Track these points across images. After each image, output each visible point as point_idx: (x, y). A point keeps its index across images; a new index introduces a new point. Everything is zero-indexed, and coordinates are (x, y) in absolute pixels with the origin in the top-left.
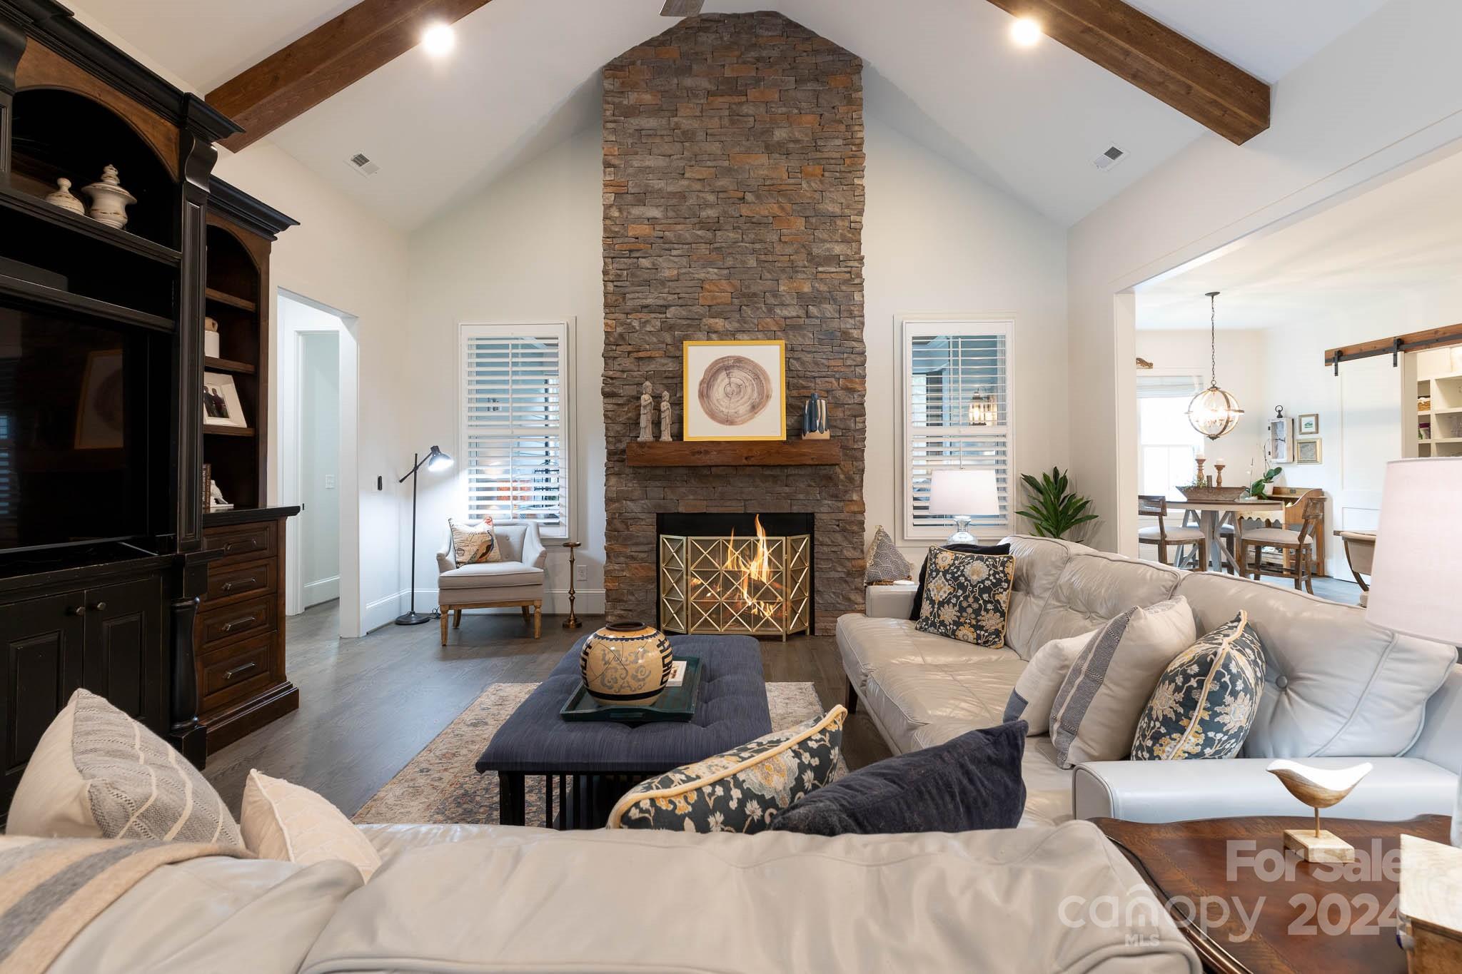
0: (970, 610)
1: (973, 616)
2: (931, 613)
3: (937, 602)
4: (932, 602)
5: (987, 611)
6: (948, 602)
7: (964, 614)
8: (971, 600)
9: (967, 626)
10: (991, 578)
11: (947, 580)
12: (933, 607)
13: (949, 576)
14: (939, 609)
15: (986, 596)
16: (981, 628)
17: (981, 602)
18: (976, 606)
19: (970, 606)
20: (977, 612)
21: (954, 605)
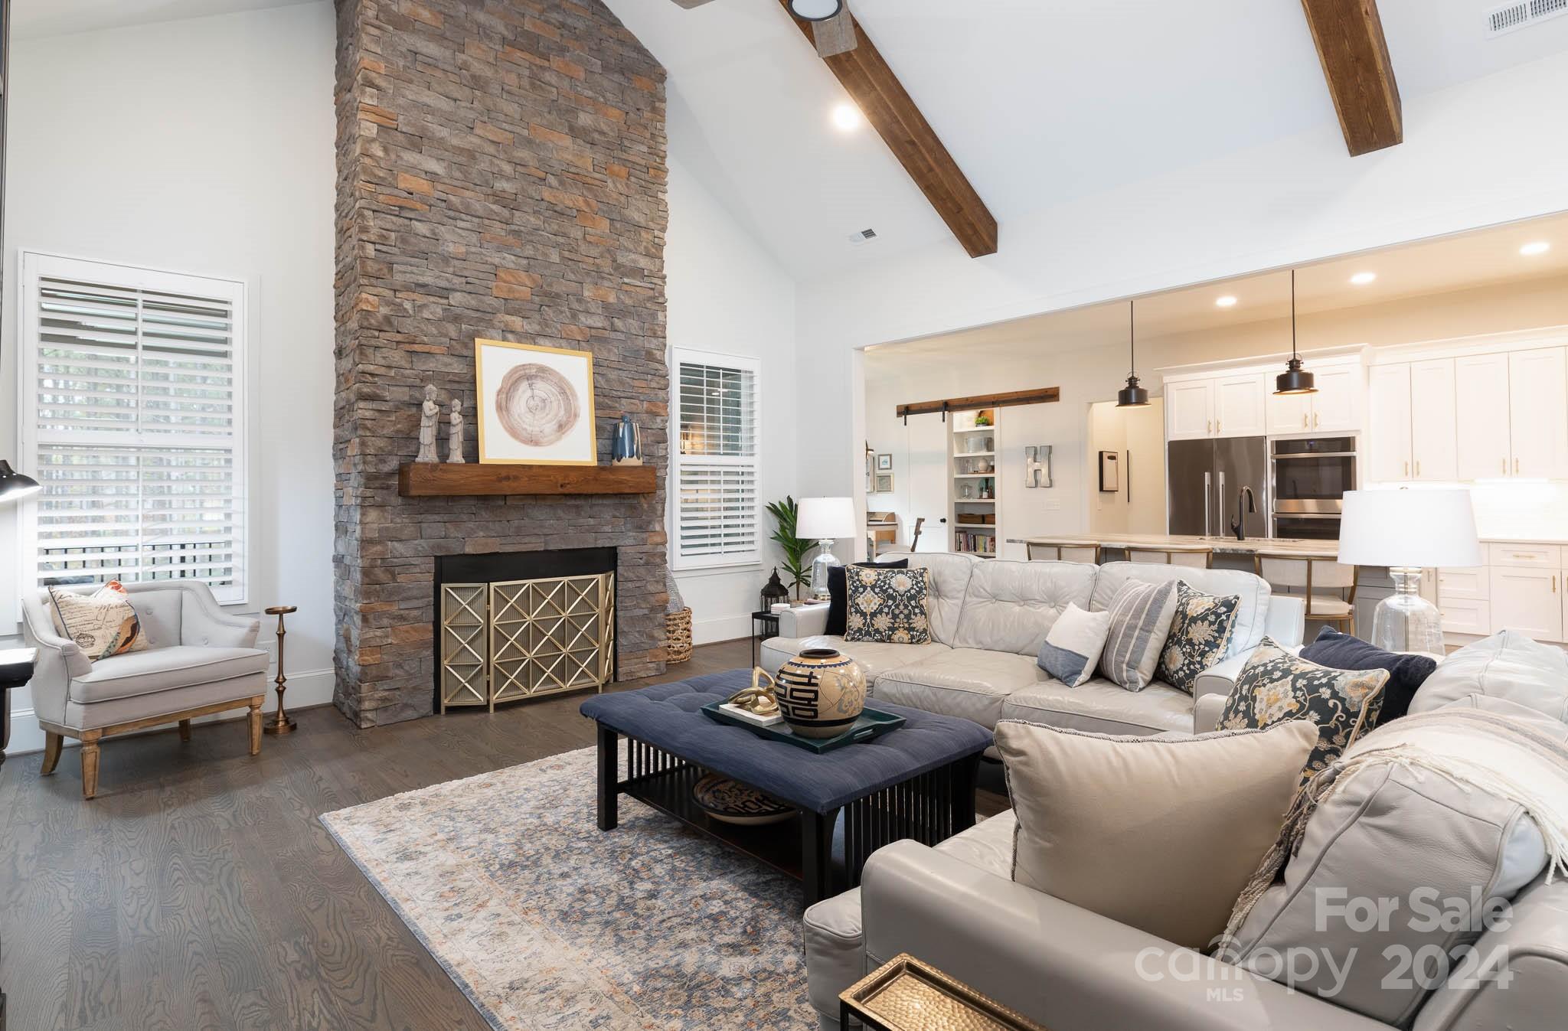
0: (902, 616)
1: (905, 620)
2: (864, 625)
3: (868, 614)
4: (863, 614)
5: (915, 614)
6: (881, 612)
7: (898, 620)
8: (901, 607)
9: (901, 630)
10: (915, 587)
11: (876, 594)
12: (865, 619)
13: (877, 590)
14: (871, 619)
15: (913, 603)
16: (913, 629)
17: (910, 608)
18: (906, 612)
19: (901, 612)
20: (908, 617)
21: (887, 614)
